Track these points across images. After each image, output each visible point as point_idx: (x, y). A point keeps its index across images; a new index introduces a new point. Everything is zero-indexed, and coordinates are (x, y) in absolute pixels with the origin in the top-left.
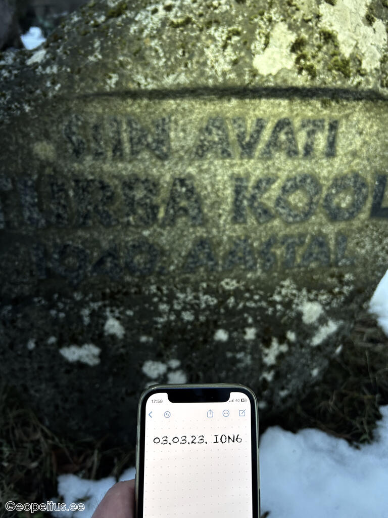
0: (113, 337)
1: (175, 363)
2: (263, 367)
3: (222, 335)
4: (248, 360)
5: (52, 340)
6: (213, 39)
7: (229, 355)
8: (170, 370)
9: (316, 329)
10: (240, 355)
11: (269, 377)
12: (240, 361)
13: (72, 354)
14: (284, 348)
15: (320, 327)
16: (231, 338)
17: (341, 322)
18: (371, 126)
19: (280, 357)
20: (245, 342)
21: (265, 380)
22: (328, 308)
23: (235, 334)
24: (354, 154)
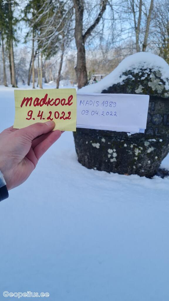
0: (103, 142)
1: (115, 150)
2: (135, 156)
3: (125, 145)
4: (131, 153)
5: (91, 141)
6: (128, 87)
7: (127, 150)
8: (113, 152)
9: (148, 148)
10: (129, 151)
11: (136, 158)
12: (129, 152)
13: (94, 145)
14: (140, 152)
15: (149, 148)
16: (127, 146)
17: (155, 148)
18: (163, 105)
19: (139, 153)
20: (131, 148)
21: (135, 159)
22: (151, 143)
23: (128, 145)
24: (159, 110)
